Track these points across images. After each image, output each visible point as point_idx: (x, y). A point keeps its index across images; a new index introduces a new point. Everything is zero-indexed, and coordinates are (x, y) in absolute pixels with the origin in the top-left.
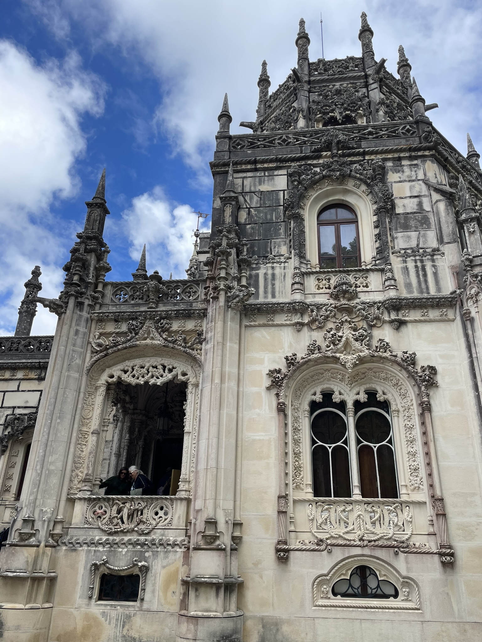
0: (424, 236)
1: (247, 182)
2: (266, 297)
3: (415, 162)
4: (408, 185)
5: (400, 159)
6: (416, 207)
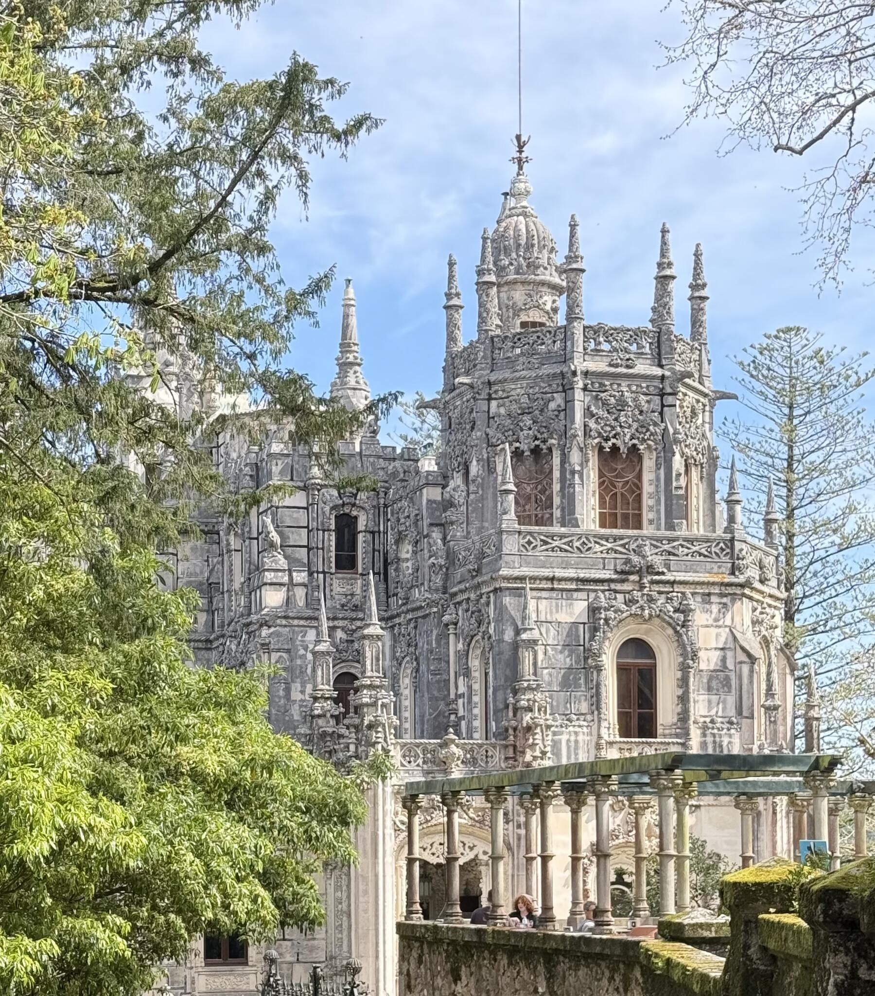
0: (724, 702)
1: (542, 605)
3: (725, 600)
4: (714, 631)
5: (710, 595)
6: (719, 663)
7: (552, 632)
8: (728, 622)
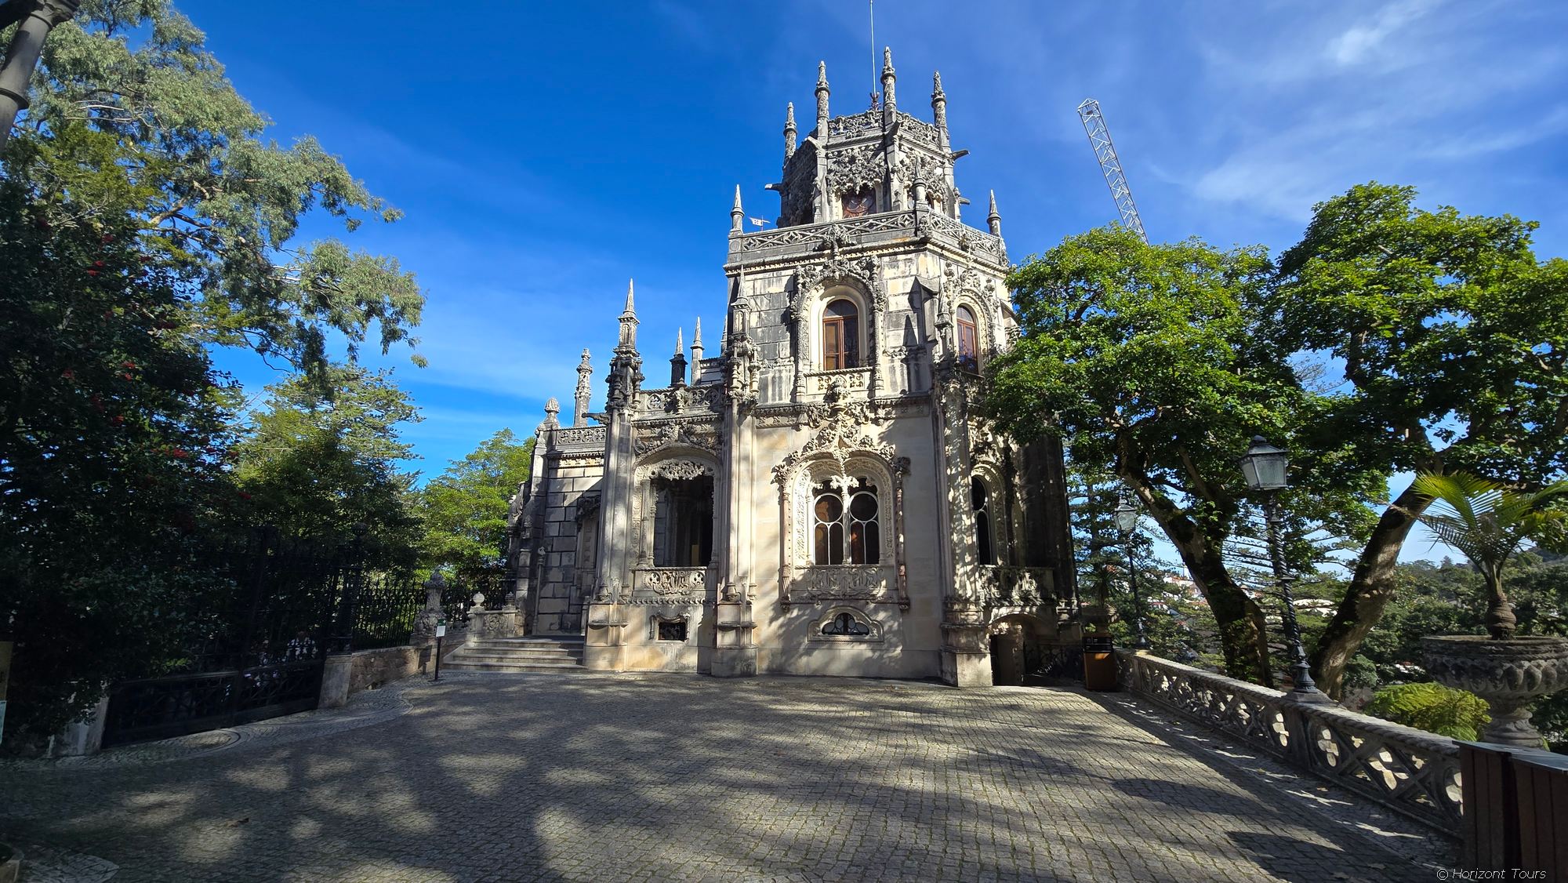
1: (758, 284)
2: (774, 399)
3: (909, 256)
4: (901, 281)
5: (896, 254)
7: (765, 301)
8: (914, 272)
